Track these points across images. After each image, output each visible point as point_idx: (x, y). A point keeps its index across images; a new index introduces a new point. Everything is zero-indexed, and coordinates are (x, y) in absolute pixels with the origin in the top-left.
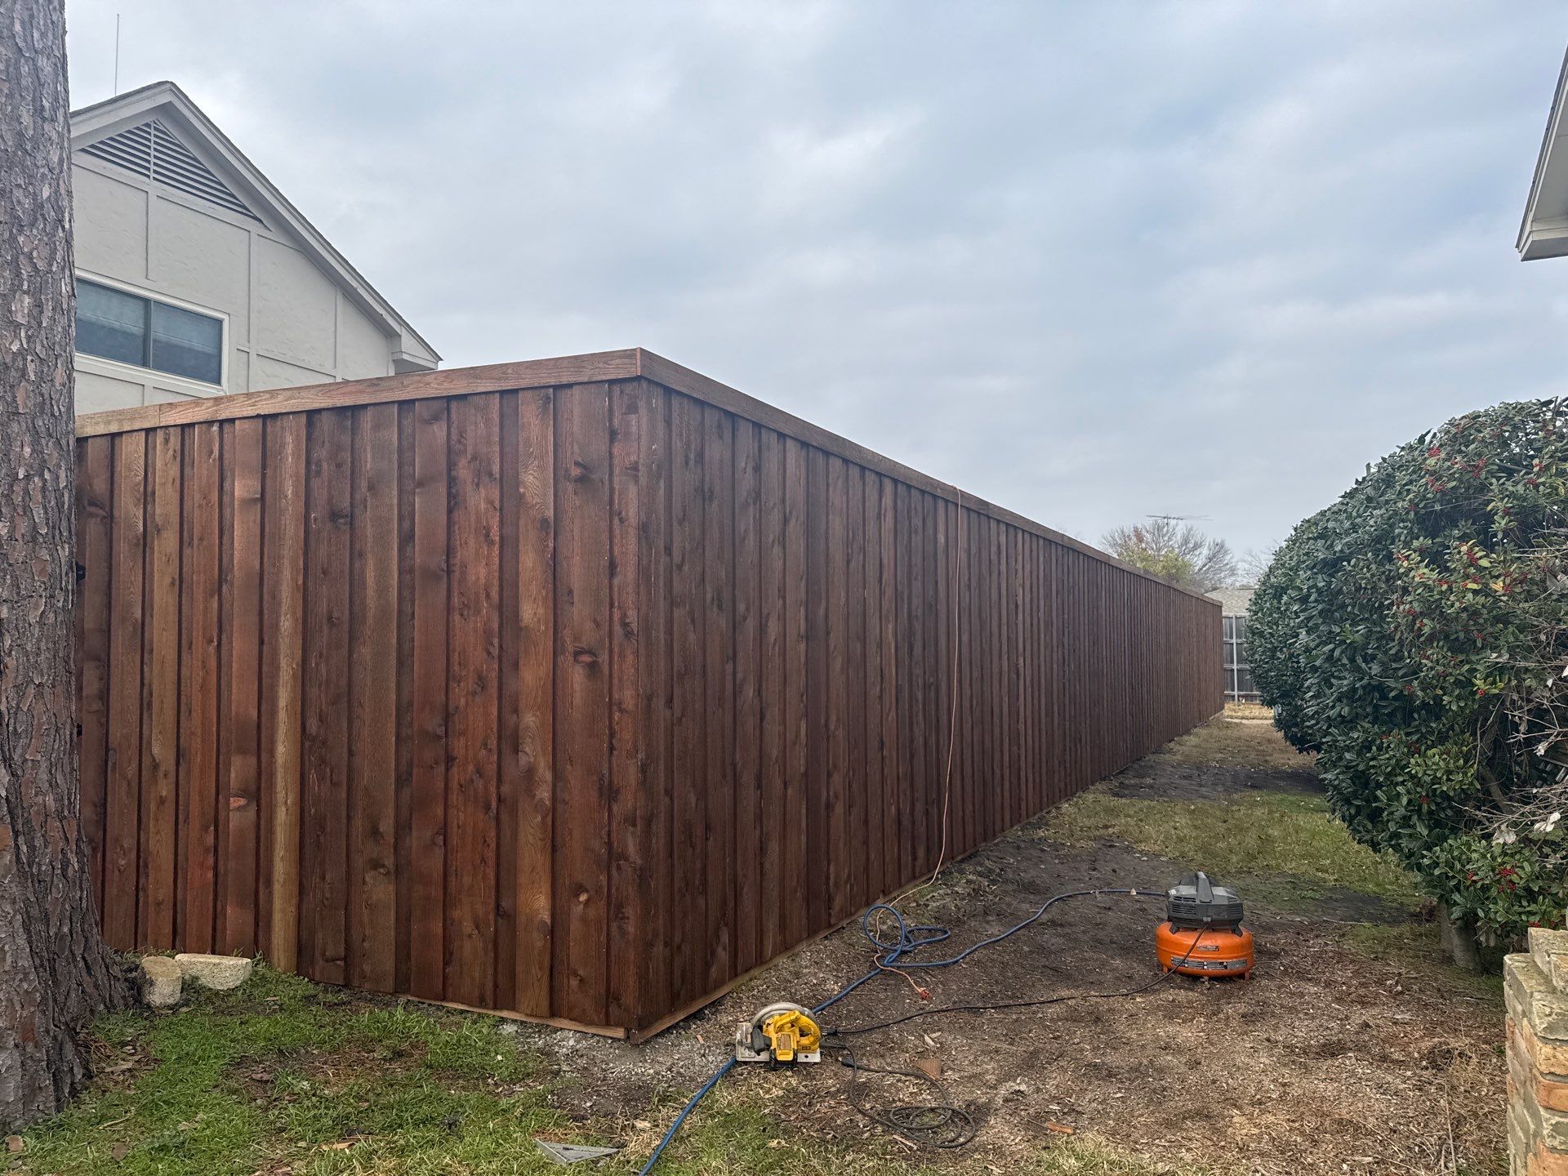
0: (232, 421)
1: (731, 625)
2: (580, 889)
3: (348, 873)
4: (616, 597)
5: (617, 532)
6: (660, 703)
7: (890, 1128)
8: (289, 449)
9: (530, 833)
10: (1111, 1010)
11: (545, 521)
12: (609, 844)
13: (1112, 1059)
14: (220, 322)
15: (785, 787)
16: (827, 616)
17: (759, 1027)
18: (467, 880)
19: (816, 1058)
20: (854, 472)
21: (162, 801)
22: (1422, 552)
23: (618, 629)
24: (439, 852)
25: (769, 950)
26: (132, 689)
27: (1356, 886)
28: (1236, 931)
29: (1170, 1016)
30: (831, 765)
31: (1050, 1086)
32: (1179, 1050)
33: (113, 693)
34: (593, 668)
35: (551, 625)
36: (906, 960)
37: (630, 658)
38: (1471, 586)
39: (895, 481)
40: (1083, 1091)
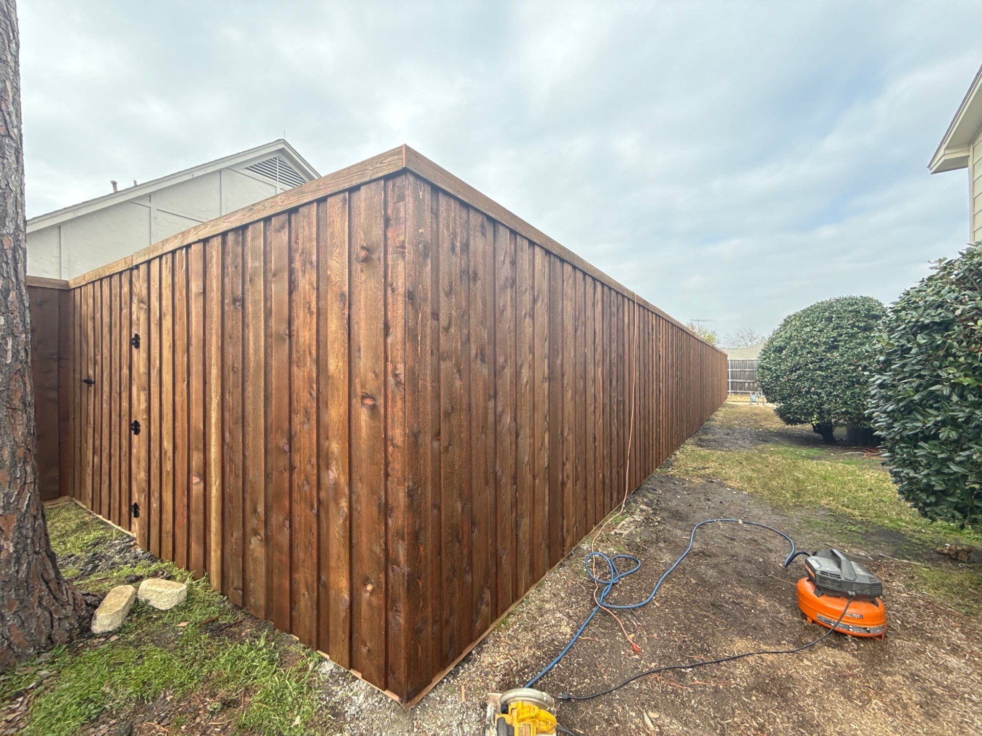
0: (191, 244)
1: (493, 373)
2: (366, 581)
3: (243, 535)
4: (389, 353)
5: (390, 300)
8: (215, 260)
9: (336, 531)
11: (343, 295)
12: (386, 550)
15: (534, 479)
16: (562, 365)
18: (302, 555)
20: (580, 275)
23: (390, 379)
24: (287, 532)
25: (522, 588)
28: (874, 602)
30: (565, 459)
34: (373, 408)
35: (347, 375)
37: (400, 403)
39: (603, 284)
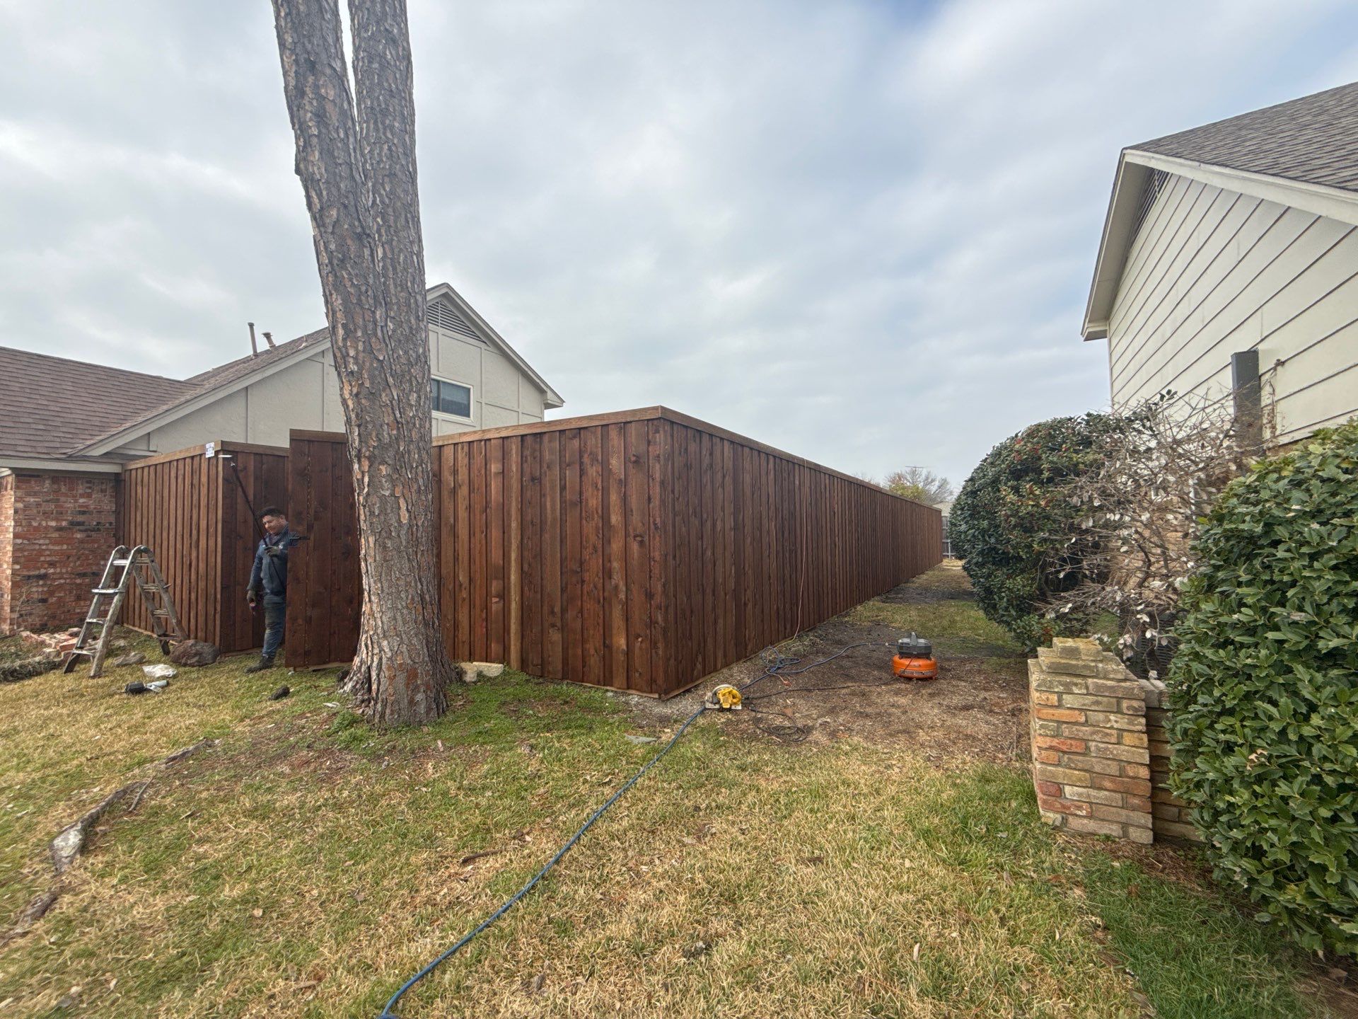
0: (490, 440)
1: (700, 524)
2: (639, 636)
3: (542, 630)
4: (651, 512)
5: (651, 484)
6: (670, 558)
7: (770, 734)
8: (514, 452)
9: (617, 614)
10: (870, 691)
11: (620, 480)
12: (650, 617)
13: (869, 710)
14: (469, 389)
15: (726, 595)
16: (743, 519)
17: (715, 694)
18: (591, 632)
19: (739, 707)
20: (755, 453)
21: (464, 599)
22: (1012, 488)
23: (652, 526)
24: (579, 621)
25: (719, 665)
26: (450, 553)
27: (994, 642)
28: (928, 658)
29: (896, 694)
30: (746, 586)
31: (841, 720)
32: (899, 707)
33: (443, 553)
34: (642, 543)
35: (624, 524)
36: (780, 671)
37: (657, 539)
38: (1031, 503)
39: (775, 457)
40: (855, 722)
